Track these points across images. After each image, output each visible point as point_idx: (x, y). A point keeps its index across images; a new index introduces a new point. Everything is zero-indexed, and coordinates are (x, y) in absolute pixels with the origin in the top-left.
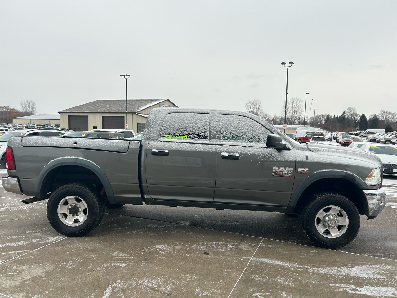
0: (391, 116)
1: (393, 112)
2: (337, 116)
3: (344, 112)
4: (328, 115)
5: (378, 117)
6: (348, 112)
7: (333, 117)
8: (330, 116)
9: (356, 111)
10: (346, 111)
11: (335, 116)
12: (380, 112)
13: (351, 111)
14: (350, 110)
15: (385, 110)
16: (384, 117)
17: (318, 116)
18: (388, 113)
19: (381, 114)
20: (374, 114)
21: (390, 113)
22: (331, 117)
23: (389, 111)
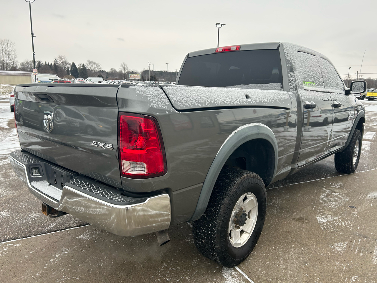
0: (96, 66)
1: (97, 62)
2: (48, 63)
3: (56, 60)
4: (39, 61)
5: (86, 66)
6: (59, 59)
7: (44, 64)
8: (41, 63)
9: (66, 59)
10: (58, 59)
11: (46, 63)
12: (87, 62)
13: (62, 59)
14: (60, 57)
15: (91, 60)
16: (91, 67)
17: (29, 63)
18: (94, 63)
19: (88, 64)
20: (82, 63)
21: (95, 63)
22: (43, 64)
23: (94, 61)
